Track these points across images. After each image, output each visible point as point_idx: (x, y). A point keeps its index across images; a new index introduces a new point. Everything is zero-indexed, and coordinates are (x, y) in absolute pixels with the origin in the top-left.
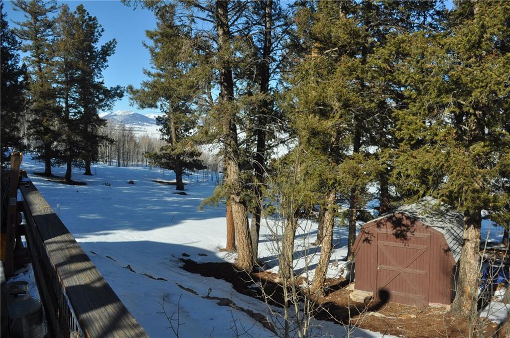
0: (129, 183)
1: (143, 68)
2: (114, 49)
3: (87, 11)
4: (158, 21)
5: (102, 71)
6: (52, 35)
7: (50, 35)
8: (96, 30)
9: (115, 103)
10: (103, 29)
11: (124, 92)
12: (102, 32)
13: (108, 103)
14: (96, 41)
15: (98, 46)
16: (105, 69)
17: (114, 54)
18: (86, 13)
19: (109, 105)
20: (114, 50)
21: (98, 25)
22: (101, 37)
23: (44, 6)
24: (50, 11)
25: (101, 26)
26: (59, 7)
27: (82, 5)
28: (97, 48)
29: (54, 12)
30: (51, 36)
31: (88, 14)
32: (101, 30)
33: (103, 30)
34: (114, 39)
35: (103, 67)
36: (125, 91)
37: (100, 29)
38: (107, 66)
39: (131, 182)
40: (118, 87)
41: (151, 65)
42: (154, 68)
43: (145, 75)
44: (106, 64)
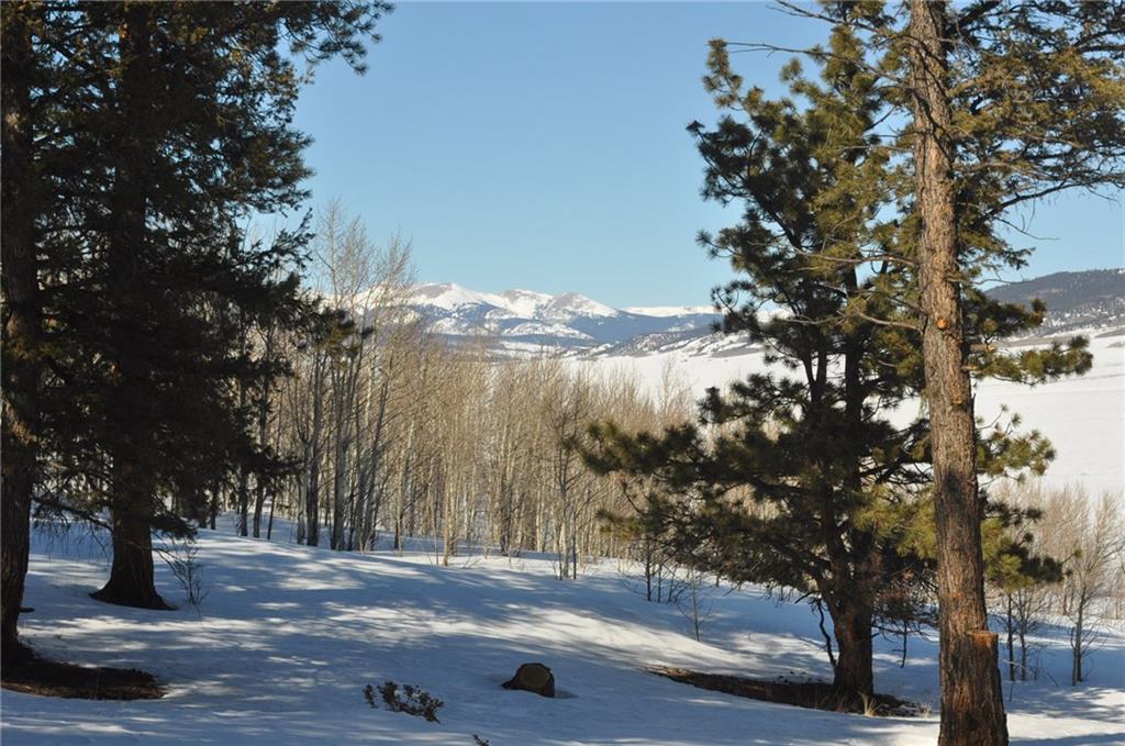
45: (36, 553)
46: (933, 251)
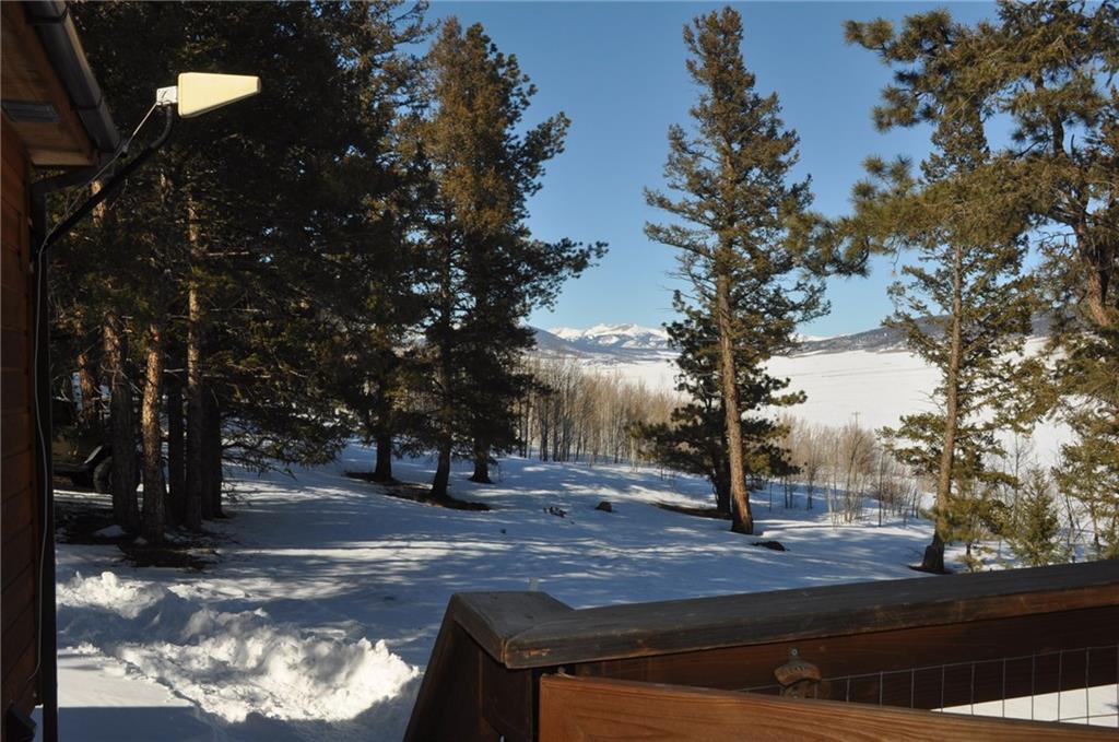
0: (598, 508)
1: (646, 190)
2: (561, 139)
3: (492, 41)
4: (693, 57)
5: (525, 200)
6: (406, 103)
7: (401, 104)
8: (514, 91)
9: (564, 285)
10: (533, 86)
11: (588, 256)
12: (529, 94)
13: (543, 285)
14: (513, 119)
15: (519, 132)
16: (533, 194)
17: (561, 151)
18: (489, 46)
19: (543, 291)
20: (562, 142)
21: (520, 77)
22: (529, 108)
23: (391, 25)
24: (407, 40)
25: (526, 79)
26: (430, 30)
27: (478, 25)
28: (517, 137)
29: (416, 42)
30: (404, 107)
31: (494, 48)
32: (528, 88)
33: (532, 91)
34: (562, 114)
36: (593, 254)
37: (525, 87)
38: (540, 187)
39: (605, 506)
40: (566, 244)
41: (669, 180)
42: (677, 187)
43: (649, 207)
44: (536, 181)
46: (727, 373)
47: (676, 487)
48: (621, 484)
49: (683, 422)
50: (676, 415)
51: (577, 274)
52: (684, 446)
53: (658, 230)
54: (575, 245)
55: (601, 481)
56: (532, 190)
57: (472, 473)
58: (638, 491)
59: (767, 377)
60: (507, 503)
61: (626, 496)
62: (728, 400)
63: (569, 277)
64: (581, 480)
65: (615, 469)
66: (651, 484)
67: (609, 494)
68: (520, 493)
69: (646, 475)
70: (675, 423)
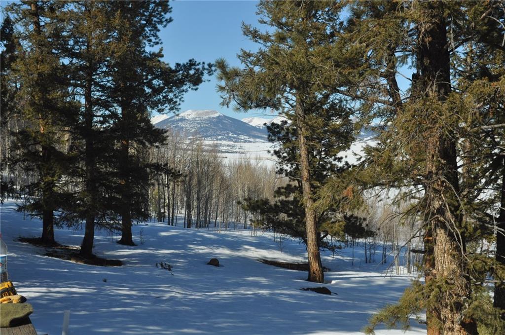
0: (209, 264)
1: (244, 24)
5: (159, 31)
9: (185, 96)
11: (202, 74)
13: (171, 95)
16: (165, 26)
19: (171, 100)
35: (161, 22)
36: (205, 72)
38: (171, 20)
39: (215, 262)
40: (192, 64)
41: (259, 17)
42: (265, 23)
43: (246, 37)
44: (167, 16)
45: (96, 236)
46: (303, 162)
47: (281, 246)
48: (235, 245)
49: (283, 198)
50: (278, 192)
51: (194, 88)
52: (283, 216)
53: (249, 55)
54: (199, 64)
55: (221, 242)
56: (164, 23)
57: (119, 238)
58: (247, 250)
59: (347, 163)
60: (134, 260)
61: (237, 254)
62: (304, 182)
63: (190, 90)
64: (205, 242)
65: (237, 233)
66: (261, 244)
67: (223, 252)
68: (151, 252)
69: (260, 237)
70: (277, 199)
